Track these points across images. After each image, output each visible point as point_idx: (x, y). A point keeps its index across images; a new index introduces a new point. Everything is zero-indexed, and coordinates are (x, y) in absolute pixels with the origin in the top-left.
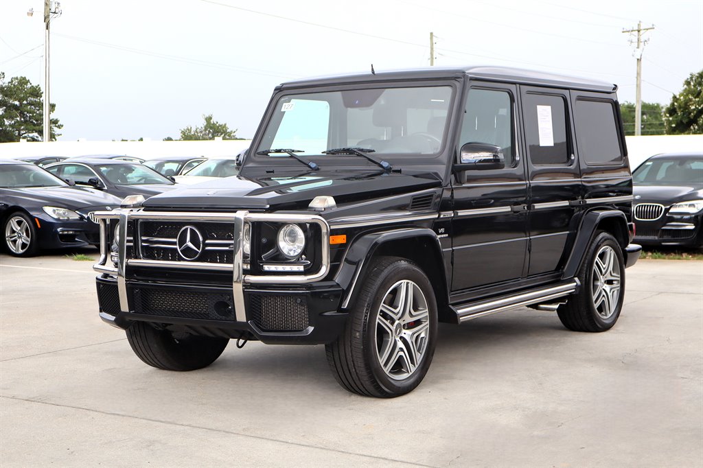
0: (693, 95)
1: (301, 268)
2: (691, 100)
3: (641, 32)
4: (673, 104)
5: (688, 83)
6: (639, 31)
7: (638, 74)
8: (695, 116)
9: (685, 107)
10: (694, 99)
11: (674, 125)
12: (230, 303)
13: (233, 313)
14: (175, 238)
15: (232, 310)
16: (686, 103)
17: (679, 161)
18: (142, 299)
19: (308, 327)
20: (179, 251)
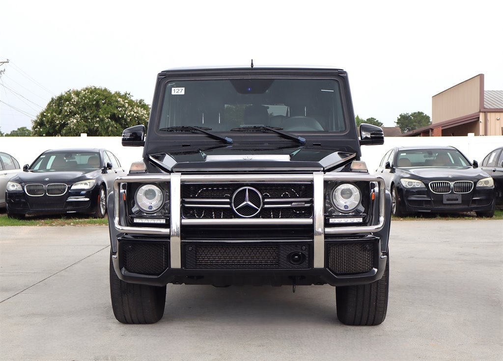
0: (56, 112)
1: (360, 220)
2: (55, 116)
4: (41, 120)
5: (50, 104)
9: (52, 122)
10: (57, 116)
11: (44, 135)
12: (306, 253)
13: (307, 262)
14: (230, 198)
15: (307, 259)
16: (52, 119)
17: (65, 154)
18: (196, 254)
19: (372, 268)
20: (235, 209)
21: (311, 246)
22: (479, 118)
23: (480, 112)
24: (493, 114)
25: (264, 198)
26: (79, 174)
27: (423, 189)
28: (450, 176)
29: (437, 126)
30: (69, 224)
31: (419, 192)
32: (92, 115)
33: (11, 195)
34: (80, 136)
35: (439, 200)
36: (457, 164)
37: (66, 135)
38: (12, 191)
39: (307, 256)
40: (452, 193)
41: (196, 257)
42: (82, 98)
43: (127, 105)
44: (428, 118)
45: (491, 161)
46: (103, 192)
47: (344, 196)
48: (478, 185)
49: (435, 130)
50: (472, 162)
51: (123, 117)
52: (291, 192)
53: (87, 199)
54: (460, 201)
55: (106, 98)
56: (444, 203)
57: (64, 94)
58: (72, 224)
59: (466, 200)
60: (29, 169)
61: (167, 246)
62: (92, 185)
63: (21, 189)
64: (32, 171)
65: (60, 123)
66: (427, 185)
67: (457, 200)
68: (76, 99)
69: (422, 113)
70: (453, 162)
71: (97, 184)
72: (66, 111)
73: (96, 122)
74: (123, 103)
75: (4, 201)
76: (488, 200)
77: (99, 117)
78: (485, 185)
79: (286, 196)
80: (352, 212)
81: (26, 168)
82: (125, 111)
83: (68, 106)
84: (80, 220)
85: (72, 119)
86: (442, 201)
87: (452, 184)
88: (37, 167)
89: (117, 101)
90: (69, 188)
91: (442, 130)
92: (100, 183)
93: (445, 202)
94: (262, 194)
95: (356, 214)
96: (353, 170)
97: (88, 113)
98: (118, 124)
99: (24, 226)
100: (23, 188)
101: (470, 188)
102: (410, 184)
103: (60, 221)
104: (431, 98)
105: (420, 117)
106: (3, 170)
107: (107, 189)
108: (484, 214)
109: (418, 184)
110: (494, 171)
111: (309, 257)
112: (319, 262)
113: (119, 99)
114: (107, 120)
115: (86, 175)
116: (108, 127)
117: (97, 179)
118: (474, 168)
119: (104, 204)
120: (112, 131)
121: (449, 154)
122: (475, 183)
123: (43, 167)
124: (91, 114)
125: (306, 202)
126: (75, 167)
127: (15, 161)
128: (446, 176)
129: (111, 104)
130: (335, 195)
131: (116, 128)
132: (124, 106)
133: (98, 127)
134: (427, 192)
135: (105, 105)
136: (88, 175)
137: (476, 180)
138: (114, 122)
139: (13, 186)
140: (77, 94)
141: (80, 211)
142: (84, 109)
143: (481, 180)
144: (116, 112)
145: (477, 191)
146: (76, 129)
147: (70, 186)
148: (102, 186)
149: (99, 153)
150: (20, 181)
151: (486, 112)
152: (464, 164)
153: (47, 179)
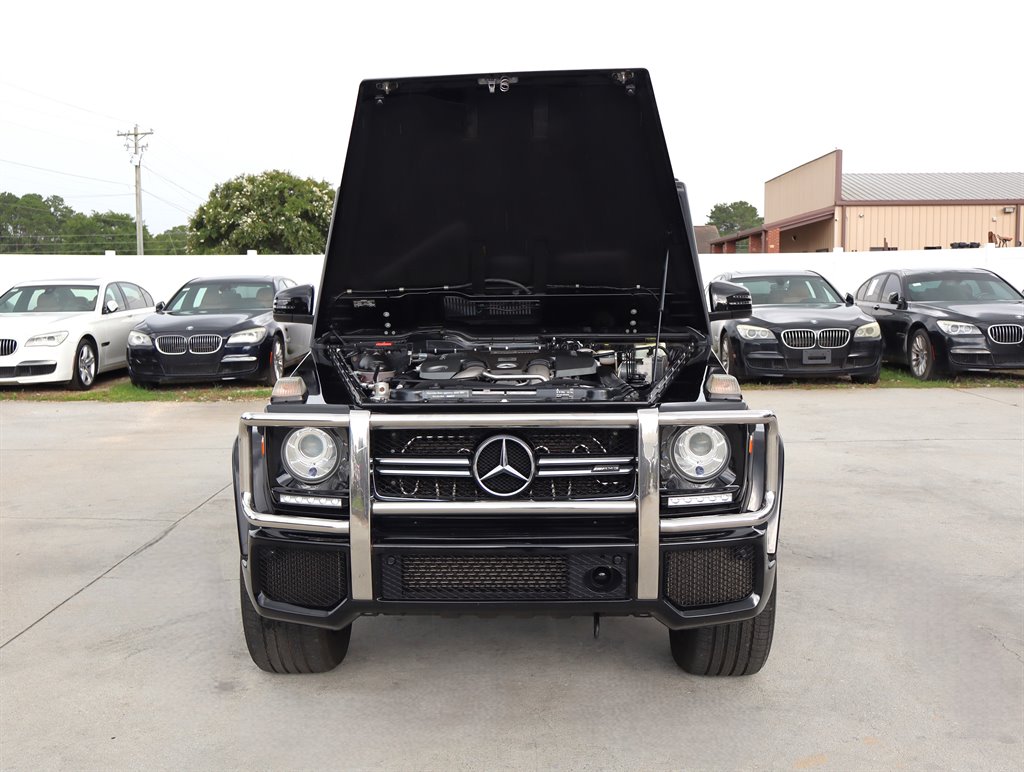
0: (221, 207)
1: (727, 498)
2: (220, 213)
3: (139, 137)
4: (200, 217)
5: (213, 195)
6: (136, 135)
7: (138, 183)
8: (226, 231)
9: (215, 221)
10: (222, 212)
11: (202, 241)
12: (622, 569)
13: (624, 586)
14: (471, 457)
15: (624, 580)
16: (216, 217)
17: (219, 287)
18: (404, 572)
19: (750, 593)
20: (479, 480)
21: (632, 558)
22: (833, 214)
23: (836, 205)
24: (854, 209)
25: (537, 458)
26: (242, 318)
27: (771, 342)
28: (814, 322)
29: (773, 226)
30: (225, 398)
31: (765, 346)
32: (275, 212)
33: (136, 353)
34: (246, 254)
35: (797, 358)
36: (820, 300)
37: (227, 252)
38: (137, 346)
39: (624, 575)
40: (817, 347)
41: (403, 577)
42: (258, 186)
43: (326, 198)
44: (753, 210)
45: (870, 292)
46: (278, 346)
47: (696, 450)
48: (858, 334)
49: (770, 232)
50: (845, 297)
51: (320, 216)
52: (590, 443)
53: (254, 358)
54: (828, 360)
55: (295, 186)
56: (804, 362)
57: (233, 180)
58: (229, 398)
59: (839, 358)
60: (165, 310)
61: (345, 556)
62: (260, 337)
63: (151, 344)
64: (170, 314)
65: (227, 223)
66: (778, 336)
67: (825, 358)
68: (250, 187)
69: (746, 203)
70: (814, 296)
71: (269, 333)
72: (236, 206)
73: (281, 222)
74: (320, 194)
75: (124, 358)
76: (871, 358)
77: (284, 215)
78: (867, 335)
79: (581, 454)
80: (710, 482)
81: (160, 308)
82: (323, 206)
83: (238, 197)
84: (244, 391)
85: (245, 218)
86: (801, 360)
87: (817, 333)
88: (178, 306)
89: (312, 192)
90: (225, 342)
91: (781, 233)
92: (273, 332)
93: (806, 361)
94: (532, 448)
95: (719, 485)
96: (712, 397)
97: (268, 209)
98: (313, 226)
99: (154, 402)
100: (153, 340)
101: (845, 339)
102: (752, 333)
103: (212, 392)
104: (763, 185)
105: (743, 210)
106: (126, 309)
107: (285, 339)
108: (863, 378)
109: (763, 334)
110: (876, 309)
111: (628, 578)
112: (648, 587)
113: (315, 189)
114: (296, 220)
115: (253, 319)
116: (297, 231)
117: (270, 326)
118: (847, 306)
119: (281, 363)
120: (303, 236)
121: (808, 283)
122: (853, 332)
123: (188, 306)
124: (272, 209)
125: (622, 465)
126: (238, 305)
127: (146, 296)
128: (807, 320)
129: (302, 195)
130: (678, 447)
131: (309, 232)
132: (321, 199)
133: (283, 230)
134: (778, 346)
135: (294, 197)
136: (257, 320)
137: (853, 327)
138: (306, 223)
139: (138, 338)
140: (252, 180)
141: (243, 377)
142: (261, 202)
143: (862, 327)
144: (309, 208)
145: (855, 345)
146: (252, 232)
147: (225, 338)
148: (276, 337)
149: (272, 284)
150: (150, 331)
151: (844, 205)
152: (831, 298)
153: (190, 328)
